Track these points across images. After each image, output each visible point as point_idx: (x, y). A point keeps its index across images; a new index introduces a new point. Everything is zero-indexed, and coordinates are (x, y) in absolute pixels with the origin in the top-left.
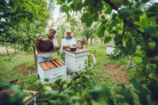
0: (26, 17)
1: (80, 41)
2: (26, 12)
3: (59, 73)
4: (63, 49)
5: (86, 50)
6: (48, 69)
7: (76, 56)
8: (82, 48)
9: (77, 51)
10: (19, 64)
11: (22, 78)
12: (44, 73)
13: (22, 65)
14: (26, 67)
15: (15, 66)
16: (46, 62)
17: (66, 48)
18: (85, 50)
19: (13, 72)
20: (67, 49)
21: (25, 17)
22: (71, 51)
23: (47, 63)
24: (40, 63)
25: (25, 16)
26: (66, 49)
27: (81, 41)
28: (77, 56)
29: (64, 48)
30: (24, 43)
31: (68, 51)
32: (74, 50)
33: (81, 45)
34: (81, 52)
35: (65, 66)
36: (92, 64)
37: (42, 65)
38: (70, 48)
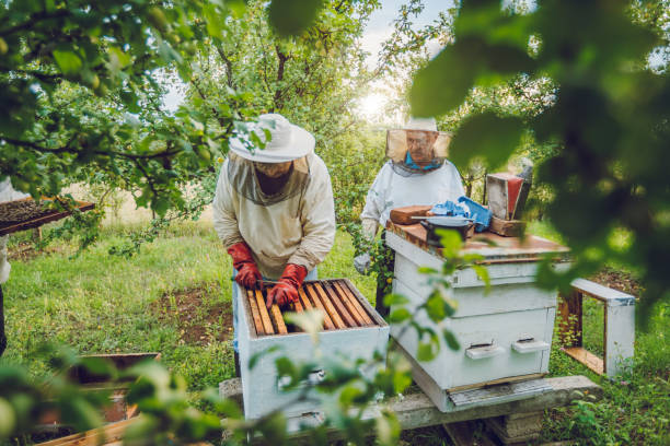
1: (502, 183)
6: (282, 328)
7: (456, 280)
8: (516, 231)
10: (182, 284)
11: (177, 351)
12: (251, 349)
13: (191, 290)
15: (164, 287)
17: (404, 224)
19: (147, 317)
20: (411, 229)
22: (432, 242)
26: (404, 228)
27: (513, 187)
29: (398, 219)
31: (412, 238)
33: (510, 215)
34: (500, 257)
35: (376, 328)
36: (597, 359)
37: (255, 299)
38: (425, 224)
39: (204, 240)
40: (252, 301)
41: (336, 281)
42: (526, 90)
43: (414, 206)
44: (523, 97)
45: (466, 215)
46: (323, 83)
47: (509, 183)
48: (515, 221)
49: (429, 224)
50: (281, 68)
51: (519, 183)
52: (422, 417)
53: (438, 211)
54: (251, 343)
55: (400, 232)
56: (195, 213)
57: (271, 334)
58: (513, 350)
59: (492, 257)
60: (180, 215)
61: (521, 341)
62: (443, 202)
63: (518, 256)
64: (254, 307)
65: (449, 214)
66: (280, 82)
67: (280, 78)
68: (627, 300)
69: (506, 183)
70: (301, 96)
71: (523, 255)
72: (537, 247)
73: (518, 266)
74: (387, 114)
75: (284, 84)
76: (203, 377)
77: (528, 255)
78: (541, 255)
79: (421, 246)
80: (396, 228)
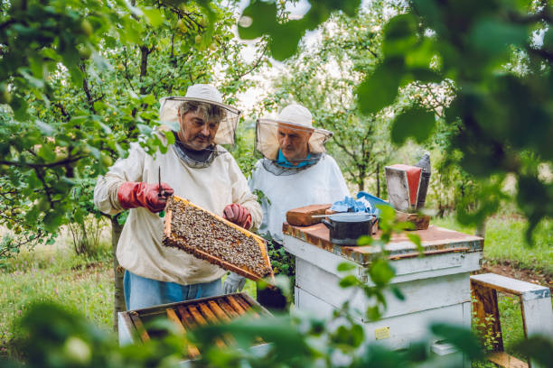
1: (401, 174)
2: (50, 15)
5: (444, 236)
8: (420, 224)
17: (304, 226)
18: (436, 236)
20: (310, 230)
21: (46, 42)
22: (336, 241)
25: (47, 34)
26: (303, 230)
27: (413, 178)
29: (295, 222)
31: (313, 240)
33: (413, 207)
34: (407, 251)
36: (521, 362)
38: (327, 221)
39: (46, 273)
43: (311, 206)
45: (367, 210)
46: (194, 77)
47: (408, 173)
48: (416, 214)
49: (331, 221)
50: (144, 62)
51: (419, 172)
53: (338, 208)
55: (299, 236)
56: (50, 235)
58: (433, 353)
59: (400, 252)
60: (31, 239)
62: (343, 199)
63: (426, 249)
65: (349, 210)
66: (143, 78)
67: (144, 73)
68: (542, 291)
69: (405, 174)
70: (170, 92)
72: (444, 239)
73: (426, 259)
74: (267, 109)
75: (150, 80)
77: (436, 247)
78: (449, 245)
79: (324, 247)
80: (294, 230)
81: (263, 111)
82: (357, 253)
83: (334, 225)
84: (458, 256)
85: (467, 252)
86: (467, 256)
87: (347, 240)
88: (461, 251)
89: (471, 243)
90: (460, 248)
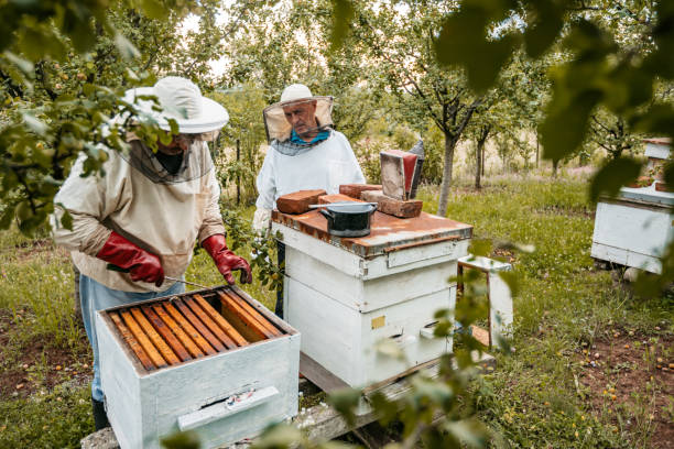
0: (52, 13)
1: (397, 161)
3: (247, 390)
4: (274, 216)
5: (437, 224)
6: (171, 357)
7: (366, 271)
8: (412, 212)
9: (376, 233)
12: (142, 390)
14: (11, 335)
16: (159, 310)
17: (296, 213)
20: (303, 218)
22: (335, 232)
23: (166, 318)
24: (117, 311)
26: (296, 218)
27: (409, 164)
28: (378, 267)
29: (287, 209)
30: (21, 179)
31: (309, 230)
32: (351, 228)
33: (407, 194)
34: (406, 241)
35: (286, 337)
37: (125, 325)
38: (326, 212)
40: (123, 329)
41: (221, 289)
42: (385, 50)
44: (382, 58)
47: (404, 160)
48: (410, 201)
49: (330, 212)
51: (414, 159)
52: (337, 425)
54: (141, 381)
55: (291, 224)
57: (163, 367)
58: (422, 337)
59: (399, 243)
61: (427, 327)
63: (422, 238)
64: (129, 336)
68: (504, 268)
69: (402, 161)
71: (427, 237)
72: (437, 227)
73: (423, 249)
74: (238, 79)
76: (39, 436)
77: (432, 236)
78: (443, 234)
79: (320, 238)
80: (285, 218)
81: (235, 81)
82: (359, 246)
83: (334, 216)
84: (450, 244)
85: (458, 240)
86: (458, 243)
87: (347, 232)
88: (453, 240)
89: (462, 231)
90: (453, 236)
